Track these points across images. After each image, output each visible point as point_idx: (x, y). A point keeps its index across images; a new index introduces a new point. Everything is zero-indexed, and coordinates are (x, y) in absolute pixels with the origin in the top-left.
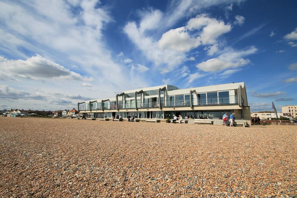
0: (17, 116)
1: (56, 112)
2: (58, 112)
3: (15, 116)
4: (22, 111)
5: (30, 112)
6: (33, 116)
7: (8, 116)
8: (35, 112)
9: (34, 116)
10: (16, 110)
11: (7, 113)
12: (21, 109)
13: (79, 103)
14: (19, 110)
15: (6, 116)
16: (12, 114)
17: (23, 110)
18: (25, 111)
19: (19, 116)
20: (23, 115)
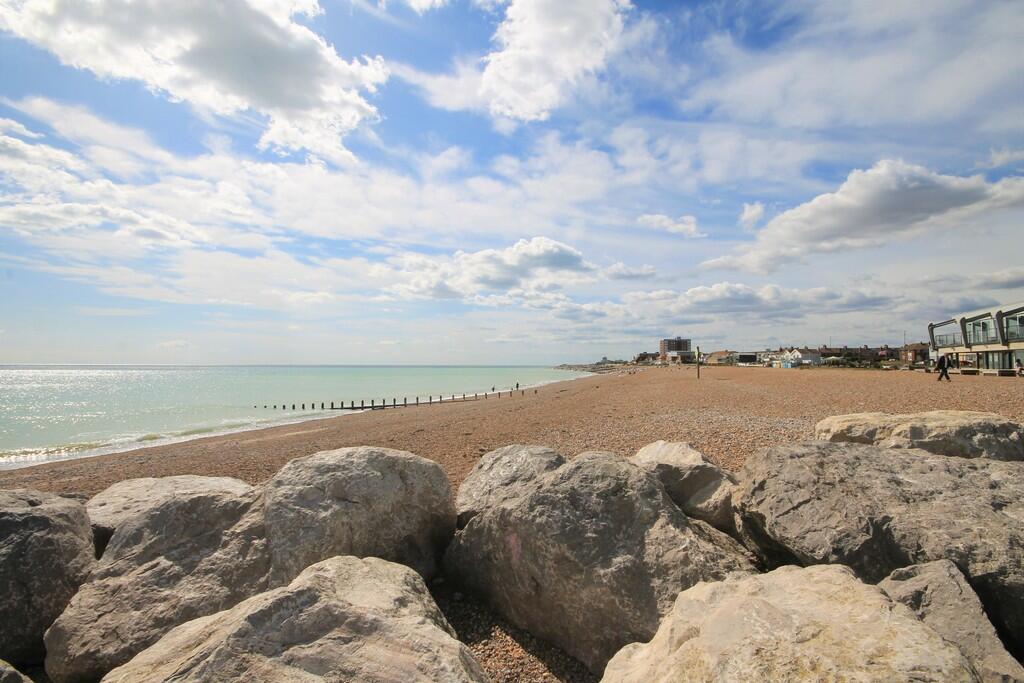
0: (793, 366)
1: (906, 349)
2: (915, 351)
3: (789, 365)
4: (805, 352)
5: (826, 352)
6: (833, 364)
7: (774, 365)
8: (839, 352)
9: (836, 364)
10: (791, 350)
11: (771, 359)
12: (802, 347)
13: (931, 325)
14: (797, 349)
15: (771, 365)
16: (783, 359)
17: (806, 348)
18: (813, 351)
19: (798, 364)
20: (807, 362)
